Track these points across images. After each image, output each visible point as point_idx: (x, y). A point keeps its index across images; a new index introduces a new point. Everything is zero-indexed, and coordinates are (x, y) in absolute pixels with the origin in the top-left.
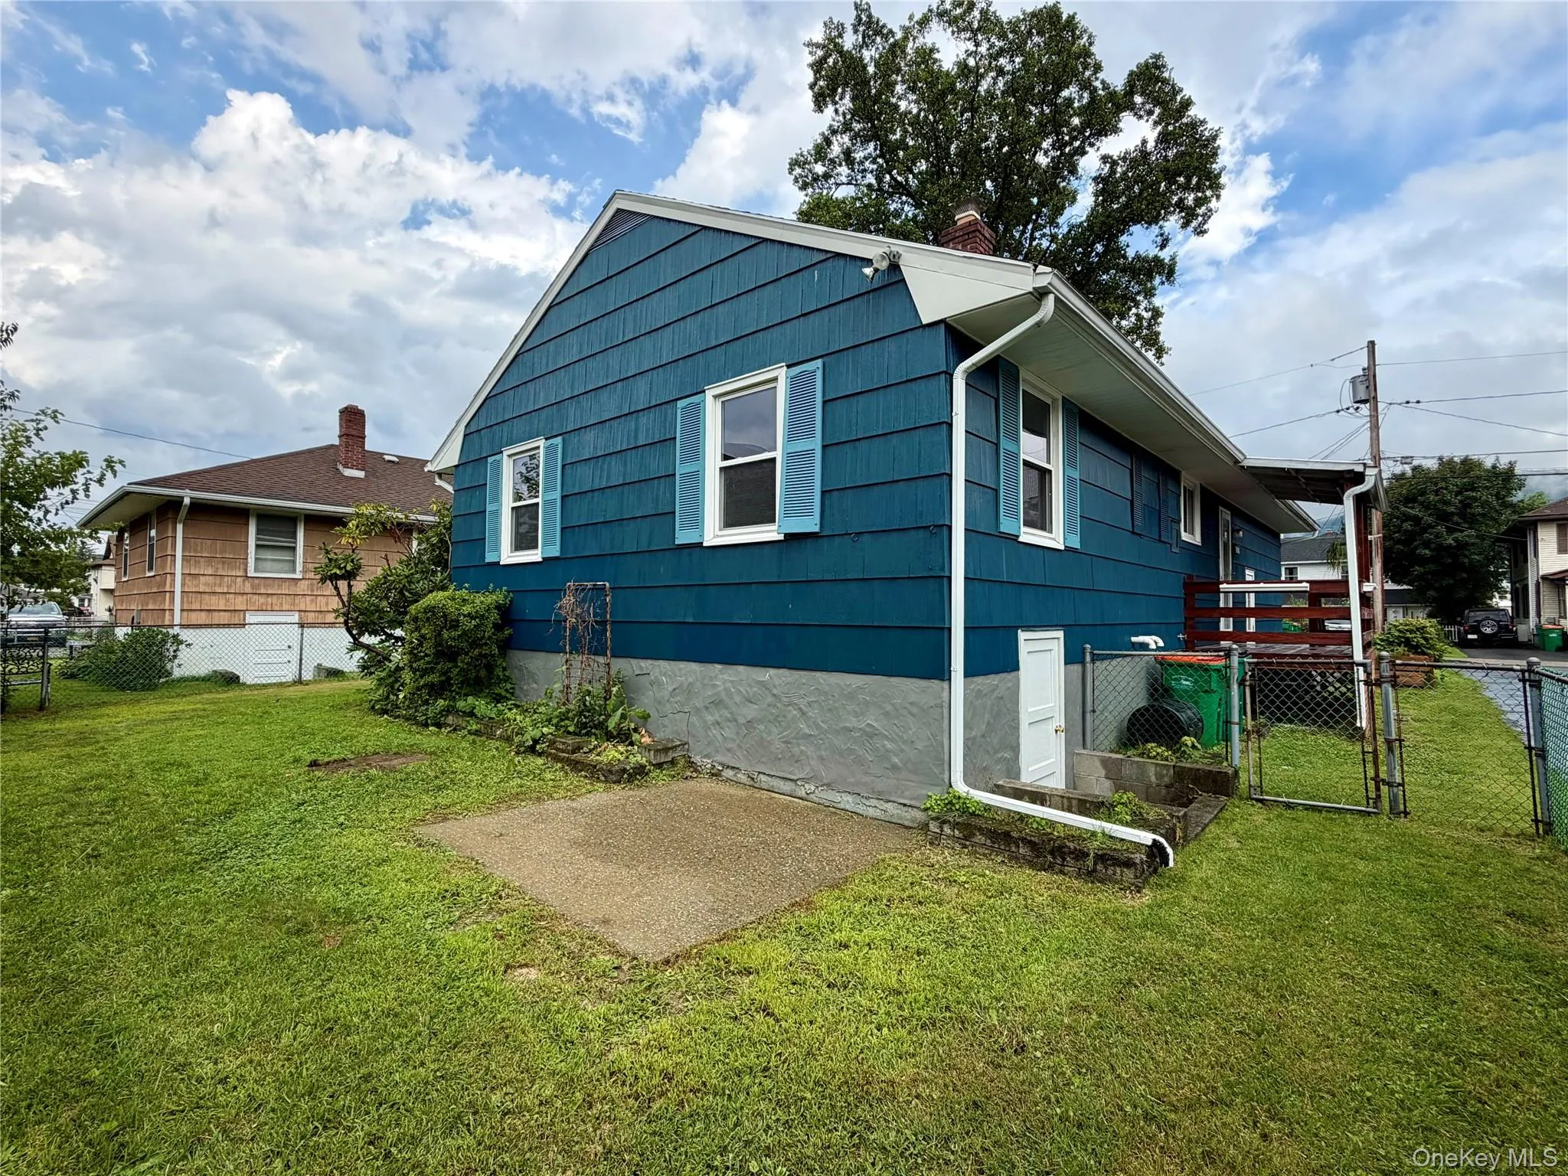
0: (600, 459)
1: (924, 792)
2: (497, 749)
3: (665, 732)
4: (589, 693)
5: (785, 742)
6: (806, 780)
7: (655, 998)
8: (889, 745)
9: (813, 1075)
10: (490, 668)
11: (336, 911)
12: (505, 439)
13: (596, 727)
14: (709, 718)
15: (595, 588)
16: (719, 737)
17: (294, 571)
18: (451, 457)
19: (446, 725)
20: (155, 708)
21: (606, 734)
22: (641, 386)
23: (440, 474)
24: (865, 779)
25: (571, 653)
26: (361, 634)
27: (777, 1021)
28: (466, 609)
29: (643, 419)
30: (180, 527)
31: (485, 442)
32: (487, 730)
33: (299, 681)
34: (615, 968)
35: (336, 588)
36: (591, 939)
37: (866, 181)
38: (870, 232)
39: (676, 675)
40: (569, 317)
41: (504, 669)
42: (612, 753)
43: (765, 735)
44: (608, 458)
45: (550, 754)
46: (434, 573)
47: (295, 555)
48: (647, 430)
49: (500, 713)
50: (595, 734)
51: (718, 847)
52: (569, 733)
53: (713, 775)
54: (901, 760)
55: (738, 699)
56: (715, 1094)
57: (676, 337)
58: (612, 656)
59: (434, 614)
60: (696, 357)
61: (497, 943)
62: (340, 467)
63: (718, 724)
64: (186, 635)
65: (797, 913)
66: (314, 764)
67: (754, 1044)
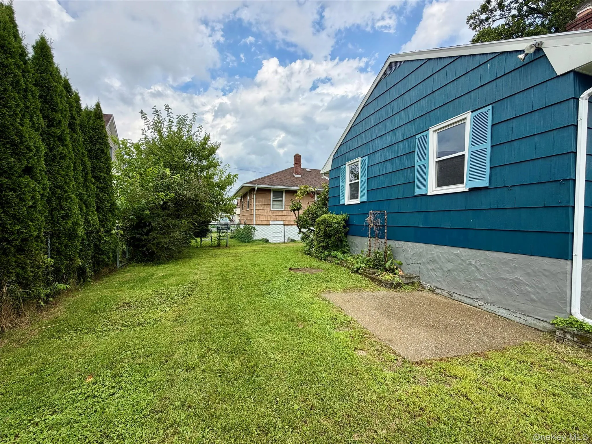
0: (383, 163)
1: (553, 315)
2: (345, 270)
3: (409, 271)
4: (378, 253)
5: (467, 281)
6: (480, 299)
7: (413, 376)
8: (529, 289)
9: (494, 434)
10: (341, 241)
11: (301, 316)
12: (346, 159)
13: (380, 266)
14: (430, 267)
15: (381, 213)
16: (434, 275)
17: (282, 208)
18: (328, 168)
19: (328, 260)
20: (250, 248)
21: (385, 269)
22: (400, 131)
23: (325, 174)
24: (514, 304)
25: (371, 237)
26: (301, 228)
27: (472, 403)
28: (334, 220)
29: (401, 145)
30: (255, 195)
31: (340, 160)
32: (341, 263)
33: (284, 243)
34: (396, 360)
35: (295, 213)
36: (385, 346)
37: (512, 14)
38: (513, 38)
39: (414, 248)
40: (371, 110)
41: (346, 242)
42: (387, 277)
43: (457, 277)
44: (386, 162)
45: (364, 274)
46: (323, 208)
47: (282, 203)
48: (403, 149)
49: (345, 258)
50: (380, 269)
51: (436, 321)
52: (370, 267)
53: (431, 291)
54: (537, 297)
55: (443, 260)
56: (445, 424)
57: (416, 109)
58: (387, 239)
59: (324, 222)
60: (425, 116)
61: (351, 339)
62: (294, 174)
63: (434, 270)
64: (256, 227)
65: (478, 358)
66: (290, 269)
67: (462, 409)
